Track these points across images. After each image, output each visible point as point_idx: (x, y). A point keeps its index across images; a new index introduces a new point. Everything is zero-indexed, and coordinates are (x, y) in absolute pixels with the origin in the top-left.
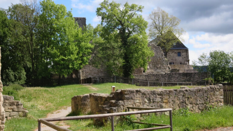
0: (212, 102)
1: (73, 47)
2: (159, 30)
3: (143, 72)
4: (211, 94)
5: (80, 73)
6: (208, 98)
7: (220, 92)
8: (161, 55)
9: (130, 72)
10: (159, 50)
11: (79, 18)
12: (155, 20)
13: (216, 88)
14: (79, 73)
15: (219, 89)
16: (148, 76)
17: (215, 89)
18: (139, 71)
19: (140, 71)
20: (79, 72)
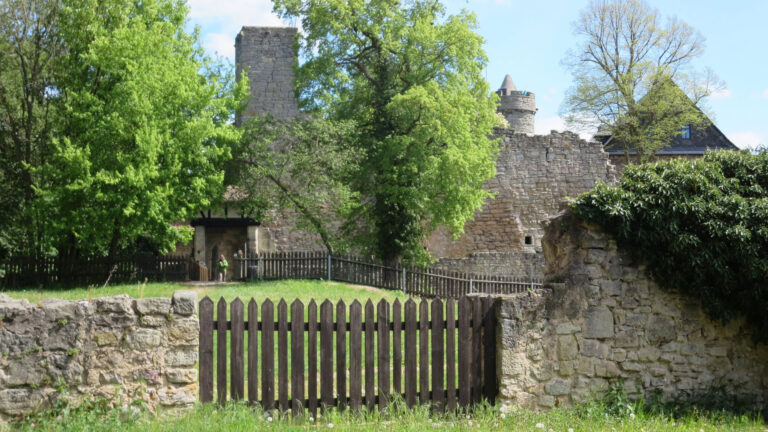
0: (103, 381)
1: (152, 139)
2: (614, 73)
3: (523, 241)
4: (96, 339)
5: (254, 240)
6: (70, 357)
7: (176, 332)
8: (604, 177)
9: (403, 239)
10: (593, 156)
11: (272, 29)
12: (605, 39)
13: (142, 309)
14: (248, 240)
15: (166, 316)
16: (534, 257)
17: (137, 312)
18: (506, 238)
19: (512, 237)
20: (250, 236)
